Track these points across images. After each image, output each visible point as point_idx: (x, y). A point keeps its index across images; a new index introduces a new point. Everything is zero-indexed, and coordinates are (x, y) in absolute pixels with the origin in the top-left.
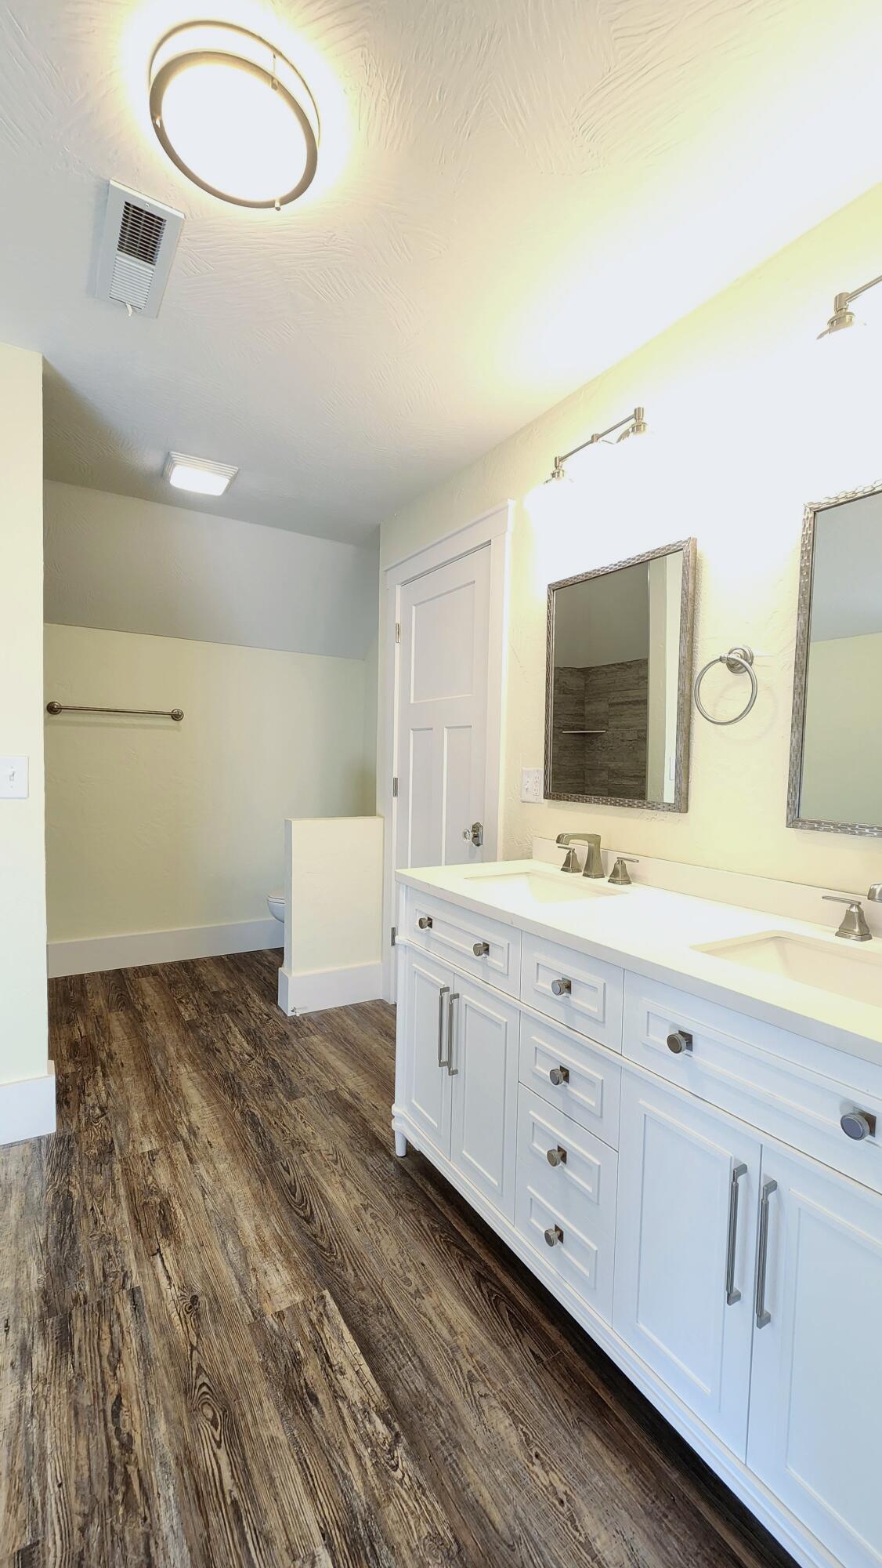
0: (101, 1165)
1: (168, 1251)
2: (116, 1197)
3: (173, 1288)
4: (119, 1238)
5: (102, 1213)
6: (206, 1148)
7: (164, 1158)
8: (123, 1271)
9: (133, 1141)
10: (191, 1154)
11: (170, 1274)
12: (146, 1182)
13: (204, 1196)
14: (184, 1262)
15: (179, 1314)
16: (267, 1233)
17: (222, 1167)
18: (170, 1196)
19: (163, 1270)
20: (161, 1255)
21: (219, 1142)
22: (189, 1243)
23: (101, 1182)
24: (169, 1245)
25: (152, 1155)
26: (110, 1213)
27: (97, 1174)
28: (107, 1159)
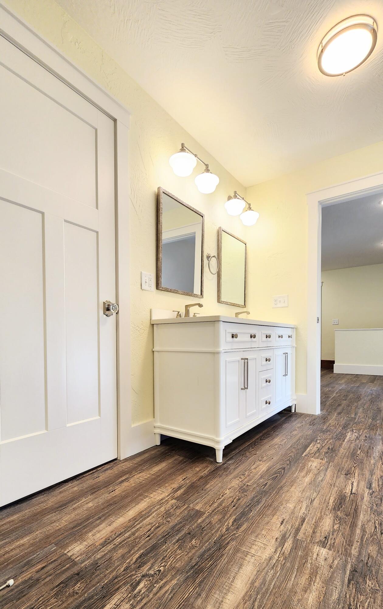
0: (367, 563)
1: (347, 491)
2: (364, 530)
3: (353, 481)
4: (369, 509)
5: (376, 527)
6: (287, 522)
7: (318, 534)
8: (372, 497)
9: (331, 567)
10: (299, 525)
11: (351, 485)
12: (339, 527)
13: (314, 500)
14: (343, 485)
15: (355, 474)
16: (303, 474)
17: (291, 506)
18: (331, 511)
19: (353, 487)
20: (351, 492)
21: (276, 521)
22: (336, 489)
23: (371, 548)
24: (346, 493)
25: (324, 542)
26: (370, 523)
27: (372, 557)
28: (361, 565)
